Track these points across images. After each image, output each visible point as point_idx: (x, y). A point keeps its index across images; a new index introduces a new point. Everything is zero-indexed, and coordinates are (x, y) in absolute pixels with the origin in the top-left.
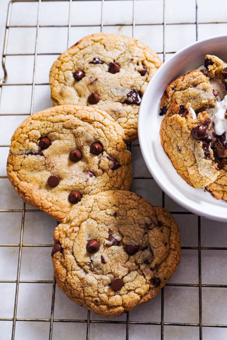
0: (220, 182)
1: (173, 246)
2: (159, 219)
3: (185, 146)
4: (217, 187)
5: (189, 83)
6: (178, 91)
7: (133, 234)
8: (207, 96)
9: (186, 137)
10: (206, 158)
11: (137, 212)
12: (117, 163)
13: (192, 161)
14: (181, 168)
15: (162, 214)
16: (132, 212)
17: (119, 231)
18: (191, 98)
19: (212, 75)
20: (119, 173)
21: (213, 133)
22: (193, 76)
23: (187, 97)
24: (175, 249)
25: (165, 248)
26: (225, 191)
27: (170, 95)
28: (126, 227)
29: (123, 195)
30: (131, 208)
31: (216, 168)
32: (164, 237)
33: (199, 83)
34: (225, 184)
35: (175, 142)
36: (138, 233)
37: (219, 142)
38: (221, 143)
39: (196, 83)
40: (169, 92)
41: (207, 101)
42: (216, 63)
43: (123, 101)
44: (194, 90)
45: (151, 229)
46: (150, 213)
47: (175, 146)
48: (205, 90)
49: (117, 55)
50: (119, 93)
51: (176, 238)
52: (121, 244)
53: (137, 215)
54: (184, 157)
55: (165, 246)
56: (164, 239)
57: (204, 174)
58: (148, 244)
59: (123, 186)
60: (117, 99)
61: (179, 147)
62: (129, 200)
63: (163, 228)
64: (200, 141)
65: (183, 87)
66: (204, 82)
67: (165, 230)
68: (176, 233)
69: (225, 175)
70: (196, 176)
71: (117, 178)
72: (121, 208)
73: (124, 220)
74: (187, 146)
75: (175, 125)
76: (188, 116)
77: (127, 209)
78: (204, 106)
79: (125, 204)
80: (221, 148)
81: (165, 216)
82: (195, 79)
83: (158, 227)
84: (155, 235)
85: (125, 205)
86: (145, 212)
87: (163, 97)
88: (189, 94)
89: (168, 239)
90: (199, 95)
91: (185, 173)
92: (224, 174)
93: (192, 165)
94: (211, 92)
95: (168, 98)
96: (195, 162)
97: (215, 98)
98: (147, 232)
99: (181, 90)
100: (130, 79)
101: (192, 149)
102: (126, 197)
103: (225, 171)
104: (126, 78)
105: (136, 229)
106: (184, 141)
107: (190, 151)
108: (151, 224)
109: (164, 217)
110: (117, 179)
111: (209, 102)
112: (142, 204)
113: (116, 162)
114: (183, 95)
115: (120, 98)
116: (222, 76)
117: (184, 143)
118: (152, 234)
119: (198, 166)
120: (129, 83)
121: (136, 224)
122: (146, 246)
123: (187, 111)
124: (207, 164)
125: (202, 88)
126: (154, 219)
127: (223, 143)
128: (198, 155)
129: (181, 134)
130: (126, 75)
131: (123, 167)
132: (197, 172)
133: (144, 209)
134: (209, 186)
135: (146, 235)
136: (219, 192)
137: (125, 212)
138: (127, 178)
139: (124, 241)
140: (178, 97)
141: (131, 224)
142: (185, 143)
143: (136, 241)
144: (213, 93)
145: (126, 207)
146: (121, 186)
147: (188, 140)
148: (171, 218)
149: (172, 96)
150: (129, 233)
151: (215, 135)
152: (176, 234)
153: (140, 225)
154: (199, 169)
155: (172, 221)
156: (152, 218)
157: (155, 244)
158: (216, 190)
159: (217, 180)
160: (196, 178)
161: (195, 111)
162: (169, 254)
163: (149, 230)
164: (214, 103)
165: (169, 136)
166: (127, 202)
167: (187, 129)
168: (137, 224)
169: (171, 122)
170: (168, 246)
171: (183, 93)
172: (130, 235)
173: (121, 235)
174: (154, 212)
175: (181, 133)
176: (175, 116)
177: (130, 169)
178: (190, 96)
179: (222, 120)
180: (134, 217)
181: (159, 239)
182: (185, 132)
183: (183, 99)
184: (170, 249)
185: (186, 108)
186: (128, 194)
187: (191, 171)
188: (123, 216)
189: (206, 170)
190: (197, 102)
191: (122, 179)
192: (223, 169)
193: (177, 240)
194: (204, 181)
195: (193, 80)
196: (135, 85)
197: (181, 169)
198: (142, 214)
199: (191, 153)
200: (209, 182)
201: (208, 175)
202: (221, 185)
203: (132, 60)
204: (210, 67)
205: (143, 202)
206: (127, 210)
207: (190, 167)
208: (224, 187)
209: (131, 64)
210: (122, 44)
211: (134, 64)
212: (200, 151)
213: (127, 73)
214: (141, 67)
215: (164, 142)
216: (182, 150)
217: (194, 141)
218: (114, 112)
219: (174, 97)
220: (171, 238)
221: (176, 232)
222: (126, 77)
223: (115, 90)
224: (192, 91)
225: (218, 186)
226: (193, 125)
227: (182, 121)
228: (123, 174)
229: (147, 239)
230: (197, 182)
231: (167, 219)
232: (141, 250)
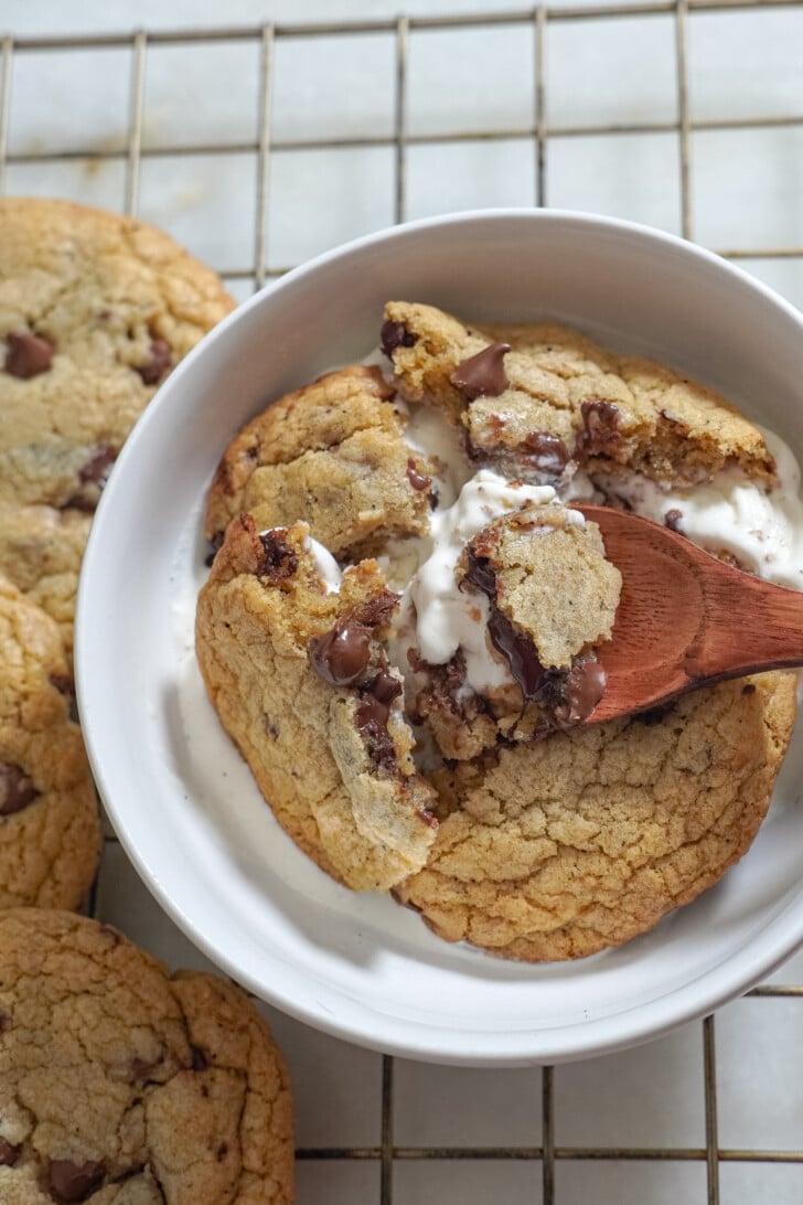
0: (449, 866)
1: (253, 1159)
2: (198, 1037)
3: (291, 715)
4: (441, 889)
5: (308, 429)
6: (269, 464)
7: (75, 1108)
8: (382, 488)
9: (290, 674)
10: (372, 771)
11: (97, 1008)
12: (22, 785)
13: (325, 777)
14: (289, 803)
15: (210, 1012)
16: (75, 1011)
17: (17, 1099)
18: (316, 500)
19: (410, 389)
20: (32, 827)
21: (411, 651)
22: (327, 399)
23: (299, 493)
24: (263, 1170)
25: (216, 1171)
26: (474, 906)
27: (237, 483)
28: (49, 1079)
29: (38, 931)
30: (69, 991)
31: (418, 814)
32: (216, 1118)
33: (349, 431)
34: (473, 876)
35: (253, 693)
36: (99, 1103)
37: (436, 693)
38: (443, 699)
39: (339, 429)
40: (237, 466)
41: (379, 513)
42: (428, 338)
43: (62, 500)
44: (325, 464)
45: (162, 1084)
46: (153, 1013)
47: (254, 711)
48: (372, 462)
49: (44, 295)
50: (44, 465)
51: (269, 1123)
52: (27, 1153)
53: (93, 1023)
54: (290, 761)
55: (220, 1160)
56: (215, 1130)
57: (376, 837)
58: (144, 1151)
59: (49, 883)
60: (36, 492)
61: (270, 716)
62: (61, 958)
63: (213, 1079)
64: (349, 694)
65: (286, 449)
66: (369, 426)
67: (222, 1084)
68: (270, 1095)
69: (470, 837)
70: (346, 841)
71: (22, 850)
72: (23, 994)
73: (40, 1046)
74: (298, 714)
75: (240, 624)
76: (296, 584)
77: (53, 997)
78: (371, 534)
79: (41, 973)
80: (447, 721)
81: (222, 1022)
82: (335, 415)
83: (190, 1072)
84: (174, 1111)
85: (43, 978)
86: (132, 1009)
87: (212, 491)
88: (307, 483)
89: (232, 1129)
90: (348, 487)
91: (305, 825)
92: (467, 834)
93: (328, 795)
94: (399, 469)
95: (232, 494)
96: (339, 782)
97: (419, 496)
98: (142, 1095)
99: (278, 459)
100: (93, 405)
101: (319, 727)
102: (50, 943)
103: (468, 819)
104: (77, 399)
105: (90, 1087)
106: (286, 693)
107: (311, 737)
108: (161, 1060)
109: (220, 1025)
110: (21, 857)
111: (389, 515)
112: (118, 972)
113: (19, 781)
114: (285, 484)
115: (50, 487)
116: (452, 395)
117: (284, 701)
118: (162, 1107)
119: (350, 799)
120: (86, 419)
121: (91, 1061)
122: (134, 1162)
123: (291, 564)
124: (378, 795)
125: (360, 457)
126: (175, 1037)
127: (452, 700)
128: (342, 756)
129: (270, 663)
130: (79, 385)
131: (52, 798)
132: (351, 828)
133: (128, 996)
134: (404, 885)
135: (137, 1113)
136: (450, 910)
137: (43, 1010)
138: (68, 846)
139: (38, 1143)
140: (266, 492)
141: (72, 1065)
142: (291, 702)
143: (90, 1143)
144: (409, 474)
145: (46, 989)
146: (39, 887)
147: (300, 690)
148: (252, 1026)
149: (244, 487)
150: (61, 1106)
151: (418, 662)
152: (271, 1102)
153: (107, 1066)
154: (356, 815)
155: (252, 1043)
156: (163, 1034)
157: (174, 1155)
158: (435, 904)
159: (438, 860)
160: (348, 853)
161: (334, 555)
162: (237, 1195)
163: (150, 1088)
164: (414, 517)
165: (231, 666)
166: (50, 966)
167: (291, 641)
168: (95, 1065)
169: (227, 612)
170: (231, 1158)
171: (287, 476)
172: (63, 1115)
173: (25, 1113)
174: (174, 1004)
175: (269, 656)
176: (239, 586)
177: (87, 808)
178: (310, 491)
179: (444, 597)
180: (84, 1032)
181: (192, 1130)
182: (284, 654)
183: (282, 501)
184: (243, 1170)
185: (289, 547)
186: (60, 927)
187: (329, 823)
188: (33, 1030)
189: (379, 822)
190: (342, 517)
191: (44, 853)
192: (462, 810)
193: (275, 1130)
194: (380, 866)
195: (325, 419)
196: (116, 428)
197: (288, 807)
198: (120, 1018)
199: (315, 746)
200: (399, 869)
201: (392, 842)
202: (456, 879)
203: (105, 316)
204: (403, 358)
205: (123, 961)
206: (53, 1003)
207: (319, 803)
208: (468, 889)
209: (102, 338)
210: (68, 246)
211: (113, 334)
212: (345, 737)
213: (82, 378)
214: (142, 348)
215: (216, 689)
216: (282, 730)
217: (325, 693)
218: (21, 550)
219: (252, 491)
220: (249, 1121)
221: (270, 1092)
222: (78, 393)
223: (30, 456)
224: (319, 465)
225: (445, 886)
226: (316, 623)
227: (267, 609)
228: (50, 831)
229: (138, 1129)
230: (352, 867)
231: (232, 1036)
232: (115, 1181)
